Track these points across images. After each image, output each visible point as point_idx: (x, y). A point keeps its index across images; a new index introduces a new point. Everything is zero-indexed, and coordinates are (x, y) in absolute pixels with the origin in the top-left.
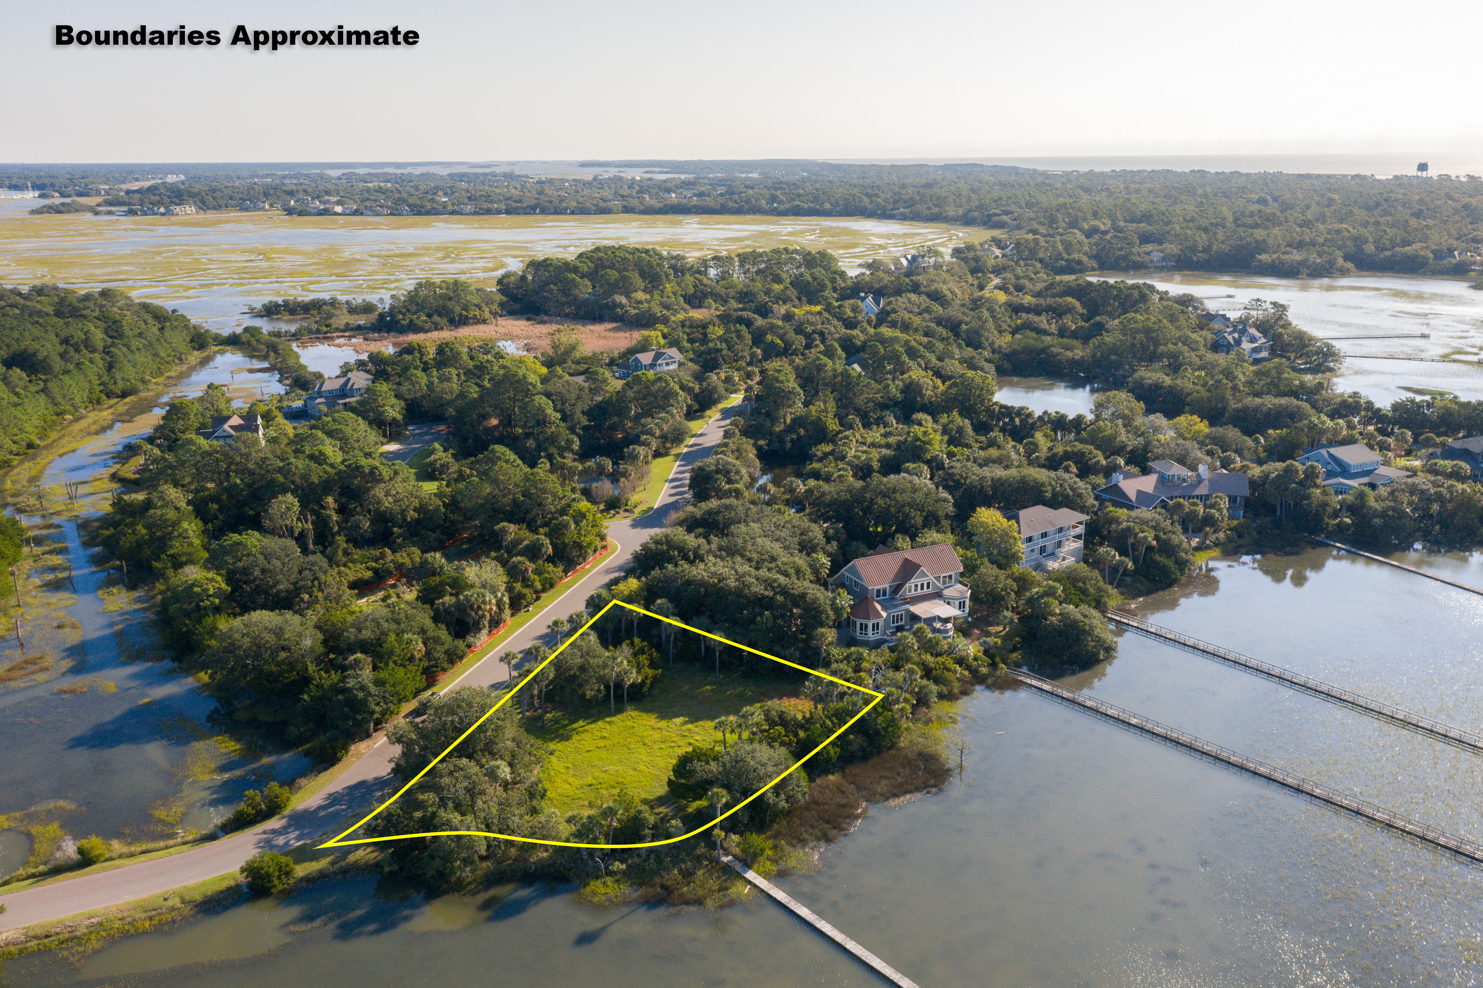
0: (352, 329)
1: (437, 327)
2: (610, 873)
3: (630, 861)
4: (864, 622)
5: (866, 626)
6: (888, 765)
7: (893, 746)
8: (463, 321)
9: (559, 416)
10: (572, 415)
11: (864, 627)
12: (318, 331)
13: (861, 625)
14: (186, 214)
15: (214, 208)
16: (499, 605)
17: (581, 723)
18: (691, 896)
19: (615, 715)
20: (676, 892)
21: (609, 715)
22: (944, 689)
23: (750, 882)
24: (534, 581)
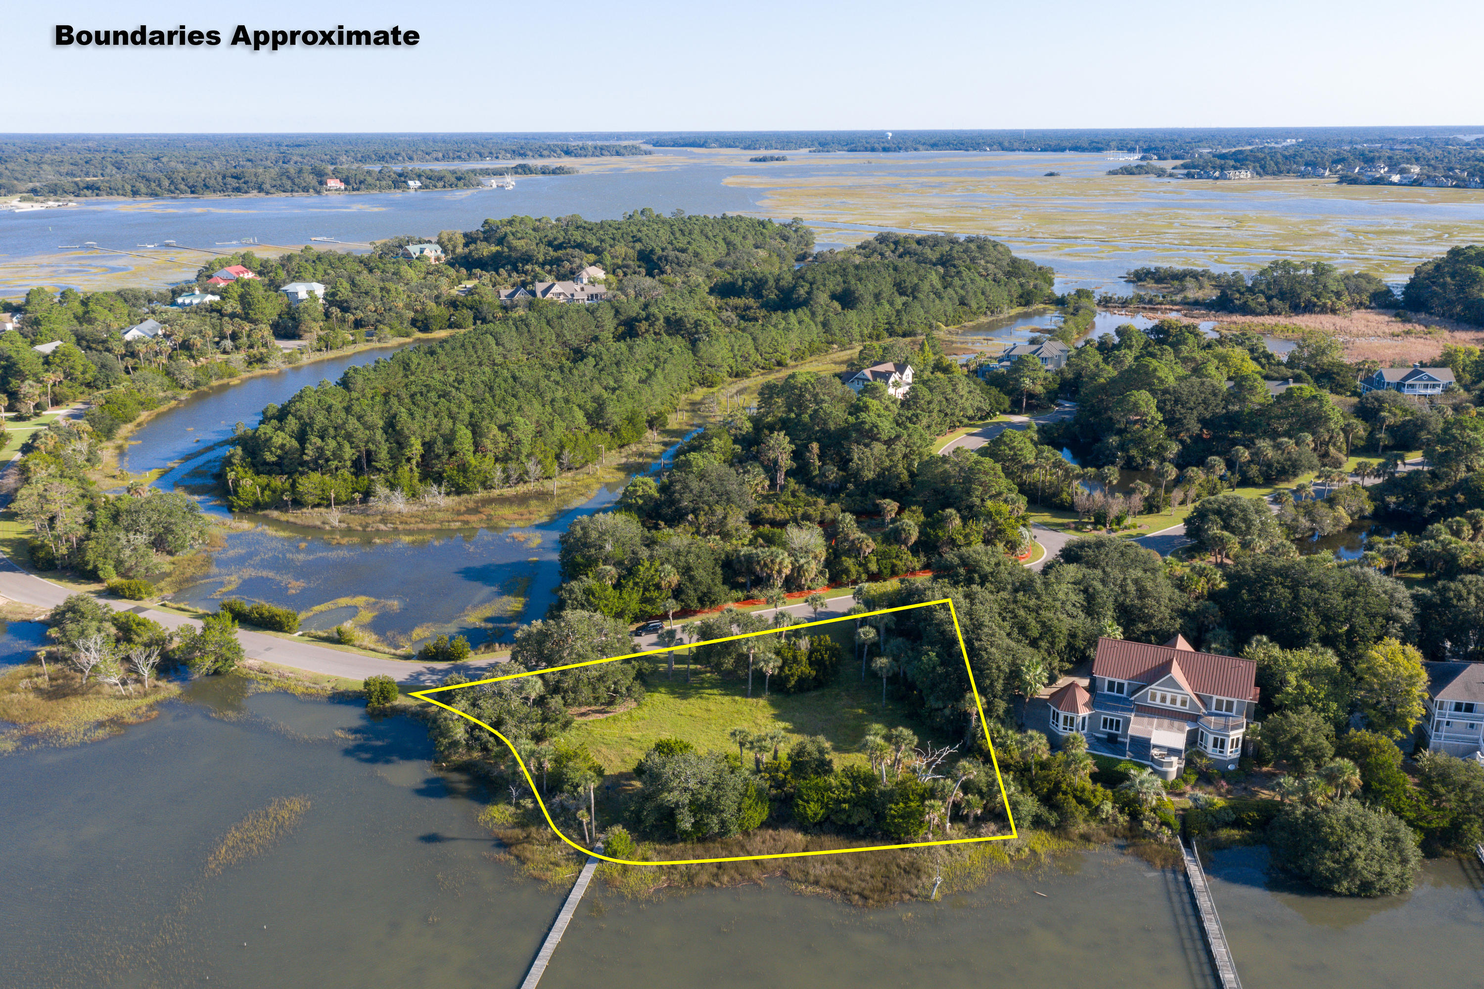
0: (1188, 304)
1: (1272, 311)
2: (515, 805)
8: (1309, 308)
12: (1150, 302)
14: (1240, 179)
15: (1274, 174)
16: (798, 570)
17: (715, 691)
18: (528, 854)
19: (747, 696)
20: (525, 845)
21: (745, 695)
22: (1053, 818)
23: (580, 872)
24: (870, 561)
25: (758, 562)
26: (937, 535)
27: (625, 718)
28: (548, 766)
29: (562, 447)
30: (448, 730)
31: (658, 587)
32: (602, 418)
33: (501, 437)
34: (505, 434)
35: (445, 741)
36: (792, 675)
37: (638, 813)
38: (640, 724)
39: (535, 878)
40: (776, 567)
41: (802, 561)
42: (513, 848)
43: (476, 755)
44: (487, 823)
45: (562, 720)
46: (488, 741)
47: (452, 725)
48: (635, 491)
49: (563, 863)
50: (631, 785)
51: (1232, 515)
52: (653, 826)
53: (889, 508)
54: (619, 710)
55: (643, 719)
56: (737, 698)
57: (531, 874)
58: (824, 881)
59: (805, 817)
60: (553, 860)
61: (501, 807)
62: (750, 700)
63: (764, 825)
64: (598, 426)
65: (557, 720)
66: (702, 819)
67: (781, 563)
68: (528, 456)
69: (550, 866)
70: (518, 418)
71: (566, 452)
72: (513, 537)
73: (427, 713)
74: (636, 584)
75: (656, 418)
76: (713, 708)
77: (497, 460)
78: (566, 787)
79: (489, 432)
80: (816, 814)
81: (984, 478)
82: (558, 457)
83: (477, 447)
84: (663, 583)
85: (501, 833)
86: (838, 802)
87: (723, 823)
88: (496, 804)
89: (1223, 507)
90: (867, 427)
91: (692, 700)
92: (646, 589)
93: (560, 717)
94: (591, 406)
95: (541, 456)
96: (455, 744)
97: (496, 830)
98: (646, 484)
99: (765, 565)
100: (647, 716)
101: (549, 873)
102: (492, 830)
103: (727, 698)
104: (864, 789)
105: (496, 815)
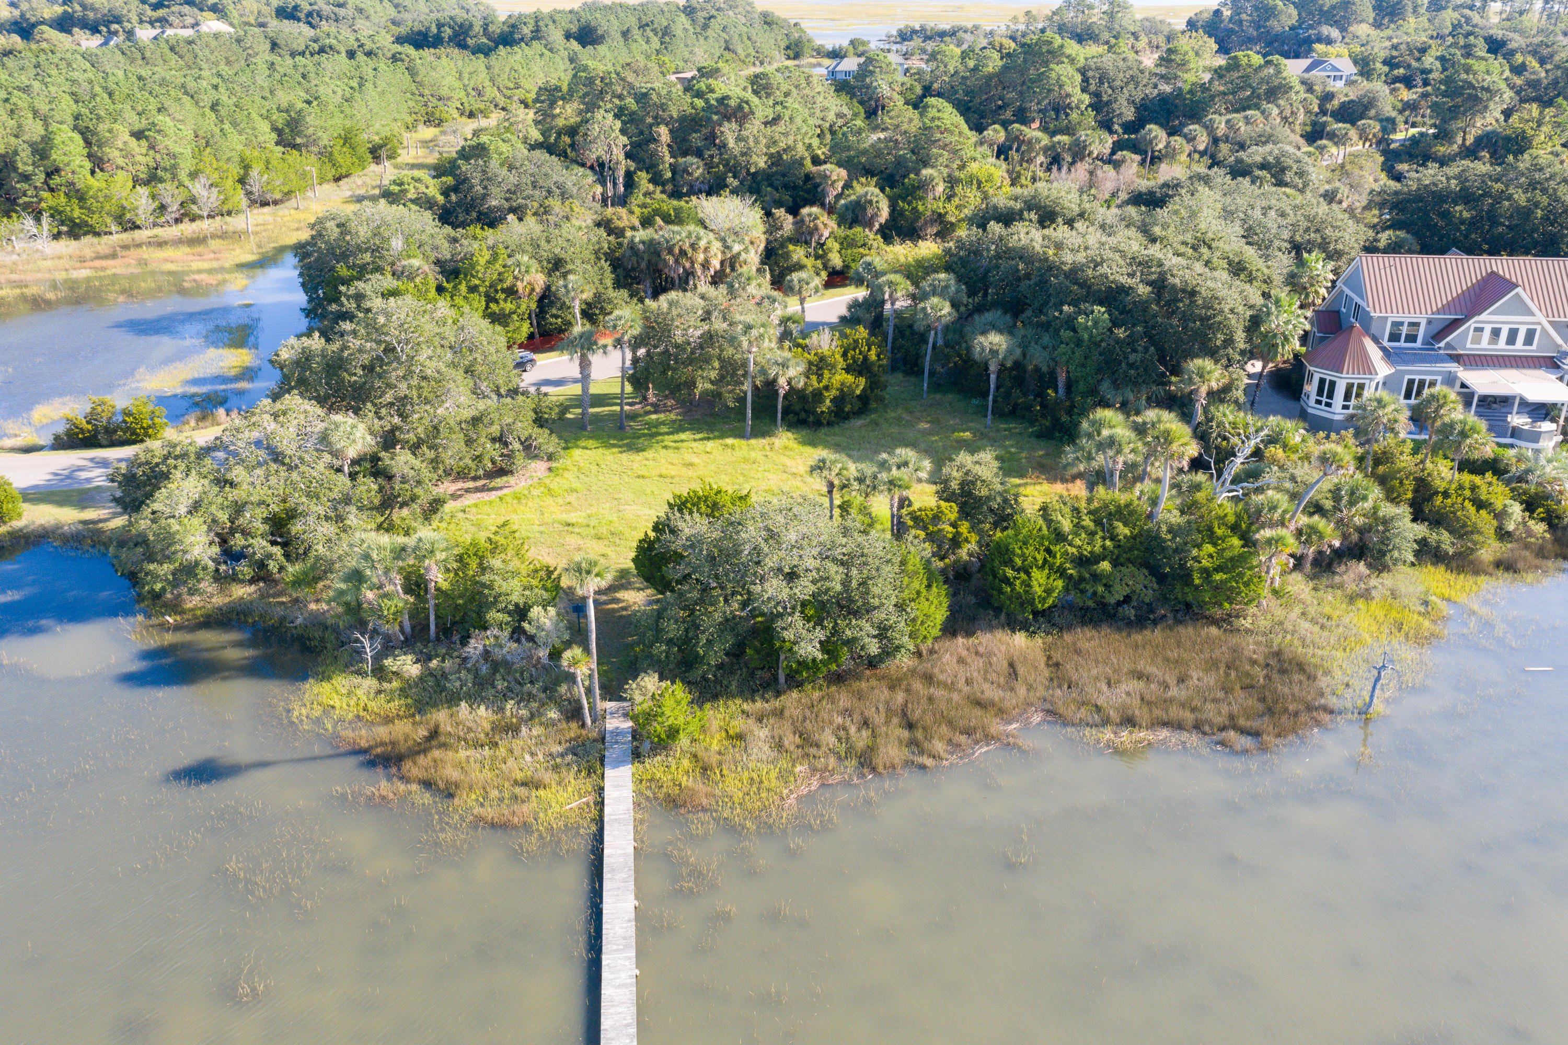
2: (380, 673)
3: (434, 663)
4: (1329, 375)
5: (1333, 384)
6: (1174, 654)
7: (1226, 622)
9: (1086, 99)
10: (1108, 103)
11: (1326, 389)
13: (1322, 381)
16: (732, 262)
17: (683, 436)
18: (452, 774)
19: (748, 439)
20: (436, 753)
21: (741, 435)
22: (1445, 540)
23: (601, 790)
24: (830, 250)
25: (670, 251)
26: (915, 210)
27: (536, 492)
28: (438, 578)
29: (247, 167)
30: (169, 538)
31: (511, 292)
32: (299, 133)
33: (138, 148)
34: (144, 143)
35: (165, 569)
36: (827, 388)
37: (685, 643)
38: (572, 498)
39: (493, 825)
40: (701, 257)
41: (737, 248)
42: (407, 765)
43: (242, 592)
44: (318, 721)
45: (424, 498)
46: (270, 556)
47: (175, 527)
48: (404, 192)
49: (548, 777)
50: (618, 601)
51: (1283, 170)
52: (720, 667)
53: (834, 177)
54: (516, 483)
55: (574, 490)
56: (729, 441)
57: (480, 818)
58: (1141, 713)
59: (1026, 600)
60: (519, 776)
61: (342, 682)
62: (753, 442)
63: (950, 629)
64: (295, 146)
65: (414, 498)
66: (835, 632)
67: (706, 250)
68: (193, 175)
69: (521, 791)
70: (160, 118)
71: (254, 173)
72: (195, 281)
73: (100, 532)
74: (473, 289)
75: (380, 147)
76: (695, 460)
77: (136, 181)
78: (493, 616)
79: (115, 137)
80: (1048, 591)
81: (949, 138)
82: (242, 181)
83: (98, 163)
84: (520, 286)
85: (363, 737)
86: (1082, 561)
87: (883, 632)
88: (329, 678)
89: (1271, 159)
90: (732, 103)
91: (649, 454)
92: (490, 299)
93: (418, 491)
94: (280, 119)
95: (215, 176)
96: (189, 571)
97: (349, 734)
98: (418, 180)
99: (683, 253)
100: (576, 485)
101: (525, 808)
102: (336, 735)
103: (710, 445)
104: (1127, 531)
105: (336, 701)
